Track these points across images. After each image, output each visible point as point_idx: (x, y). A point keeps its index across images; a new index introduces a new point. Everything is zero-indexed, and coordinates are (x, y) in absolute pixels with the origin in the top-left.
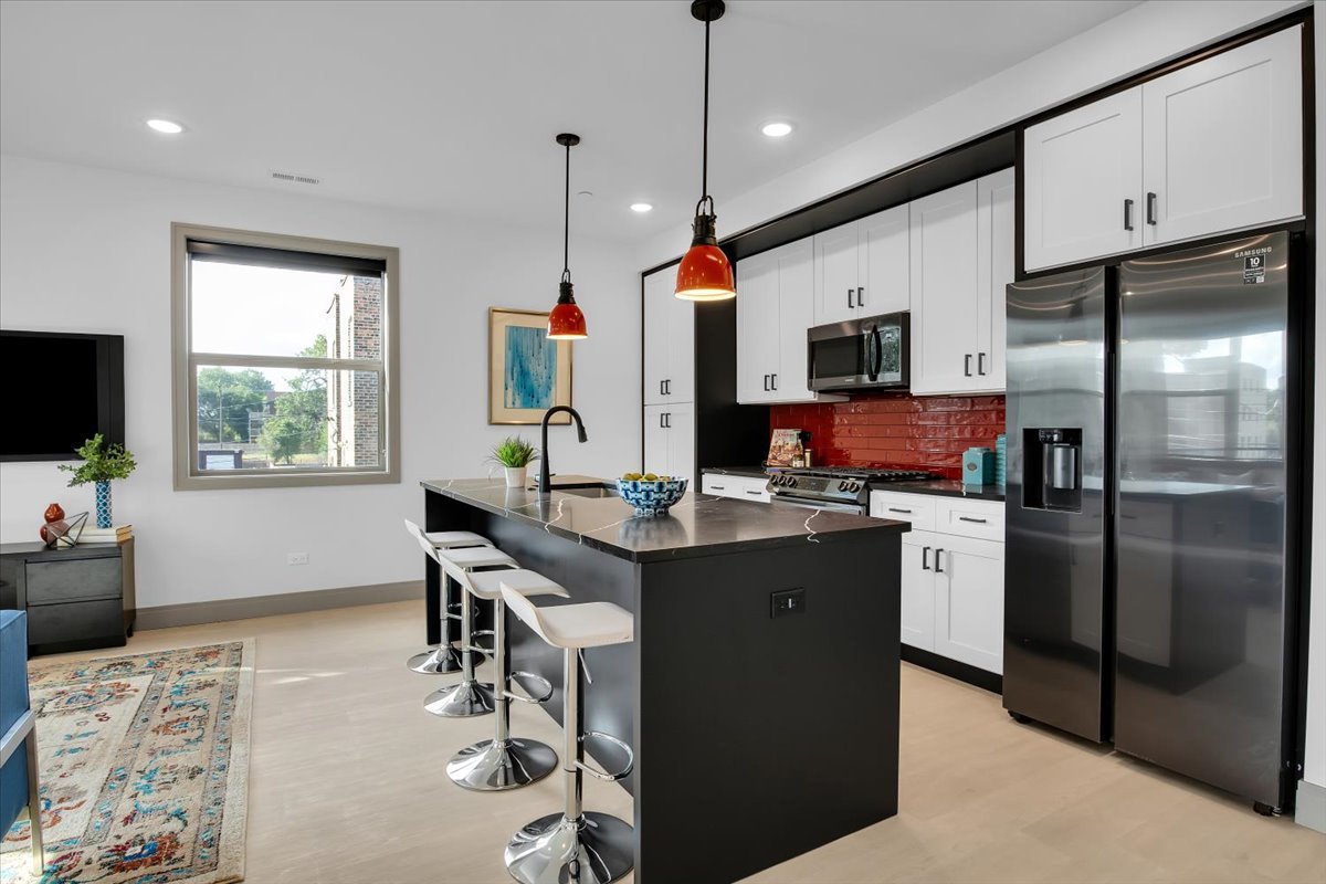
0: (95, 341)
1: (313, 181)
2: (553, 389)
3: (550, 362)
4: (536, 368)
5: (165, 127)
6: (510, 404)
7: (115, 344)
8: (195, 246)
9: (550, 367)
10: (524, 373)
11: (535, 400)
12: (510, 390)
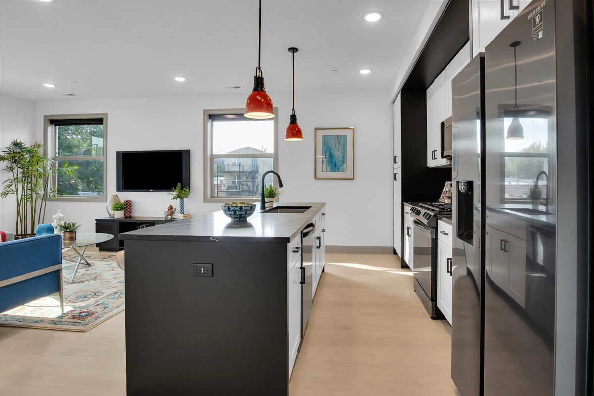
0: (182, 153)
1: (239, 87)
2: (345, 163)
3: (344, 150)
4: (337, 154)
5: (180, 79)
6: (324, 170)
7: (187, 153)
8: (213, 117)
9: (344, 152)
10: (331, 156)
11: (336, 168)
12: (325, 164)
